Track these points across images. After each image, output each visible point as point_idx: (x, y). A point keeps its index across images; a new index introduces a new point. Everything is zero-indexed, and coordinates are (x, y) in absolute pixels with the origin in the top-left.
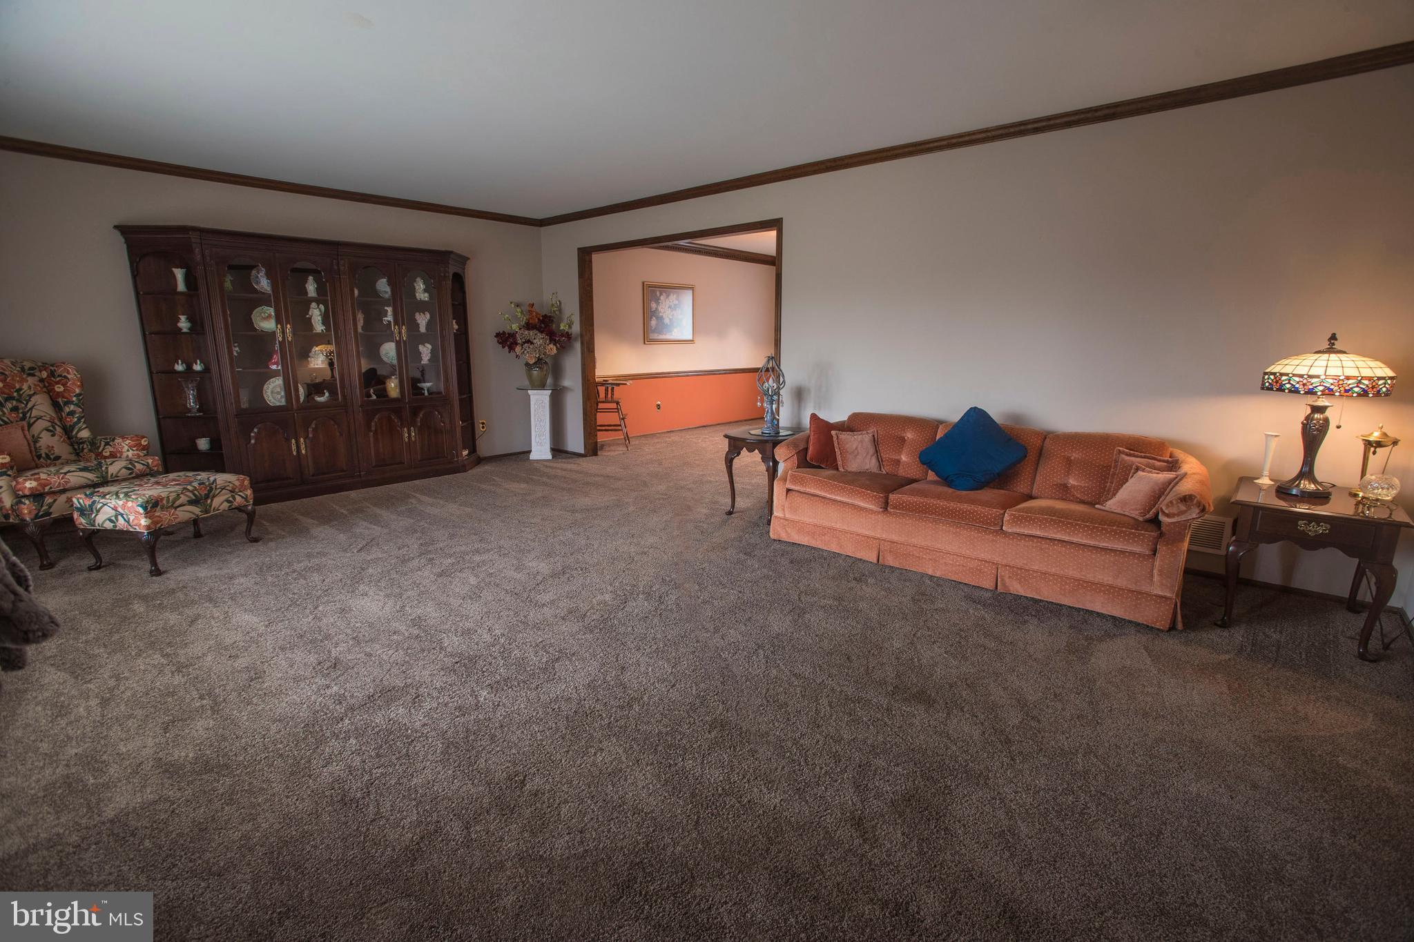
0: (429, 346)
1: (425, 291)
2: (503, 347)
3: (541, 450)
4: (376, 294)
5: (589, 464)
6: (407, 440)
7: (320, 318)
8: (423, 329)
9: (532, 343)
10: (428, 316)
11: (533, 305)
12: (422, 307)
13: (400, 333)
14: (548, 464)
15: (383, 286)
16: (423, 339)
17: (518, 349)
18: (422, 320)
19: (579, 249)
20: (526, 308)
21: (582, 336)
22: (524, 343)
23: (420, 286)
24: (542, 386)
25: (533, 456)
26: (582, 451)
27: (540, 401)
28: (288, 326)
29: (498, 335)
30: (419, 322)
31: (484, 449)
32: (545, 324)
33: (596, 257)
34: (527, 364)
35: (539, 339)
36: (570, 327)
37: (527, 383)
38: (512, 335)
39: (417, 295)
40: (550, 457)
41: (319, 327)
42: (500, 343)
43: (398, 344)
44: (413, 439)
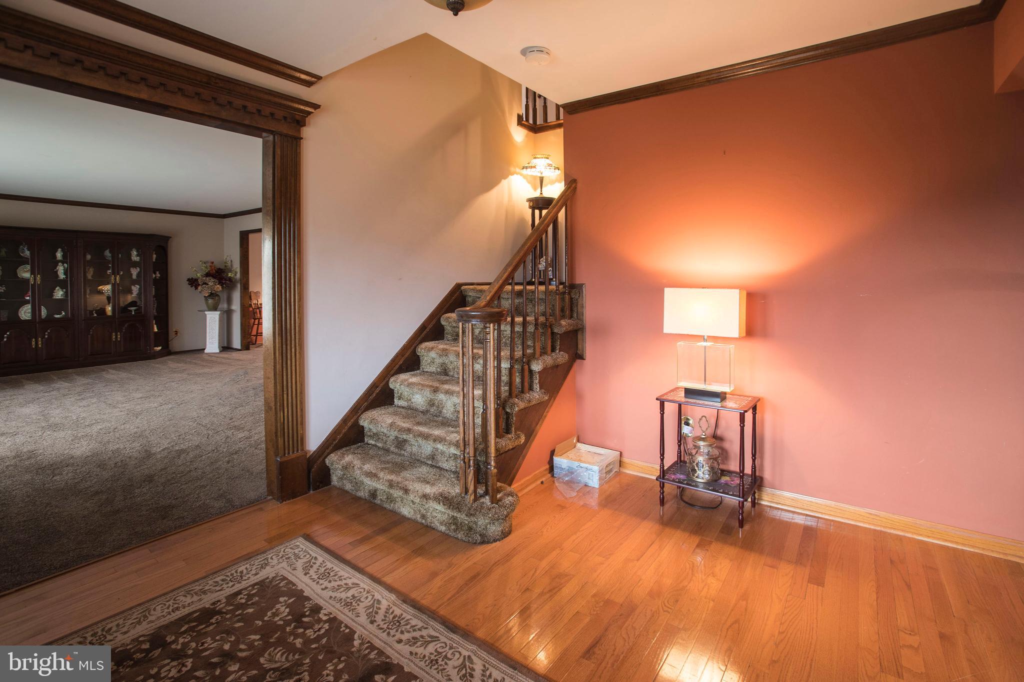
0: (138, 287)
1: (137, 255)
2: (192, 287)
3: (212, 346)
4: (104, 258)
5: (245, 355)
6: (114, 340)
7: (63, 271)
8: (134, 277)
9: (208, 284)
10: (139, 269)
11: (213, 262)
12: (135, 265)
13: (115, 279)
14: (217, 355)
15: (107, 253)
16: (134, 282)
17: (200, 288)
18: (134, 272)
19: (241, 232)
20: (209, 264)
21: (240, 280)
22: (203, 284)
23: (134, 253)
24: (214, 308)
25: (206, 351)
26: (239, 347)
27: (213, 319)
28: (39, 276)
29: (188, 280)
30: (132, 273)
31: (175, 345)
32: (219, 274)
33: (251, 236)
34: (205, 297)
35: (211, 282)
36: (236, 275)
37: (205, 307)
38: (196, 280)
39: (132, 258)
40: (218, 351)
41: (62, 276)
42: (190, 284)
43: (113, 286)
44: (119, 339)
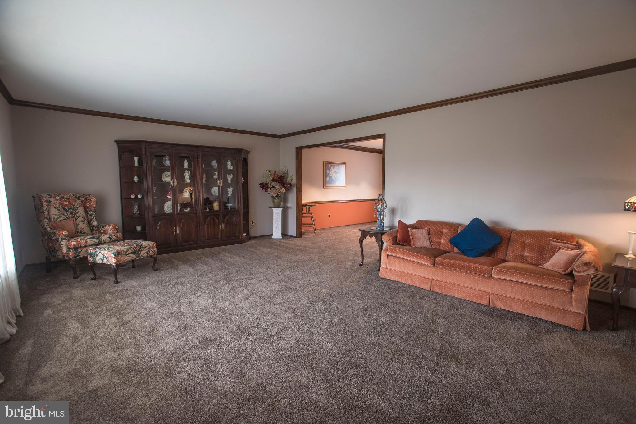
0: (232, 189)
1: (231, 165)
2: (263, 189)
3: (277, 234)
4: (211, 167)
5: (298, 241)
6: (220, 228)
7: (188, 177)
8: (229, 181)
9: (275, 188)
10: (232, 176)
11: (276, 171)
12: (230, 172)
13: (220, 183)
14: (280, 240)
15: (214, 163)
16: (229, 185)
17: (269, 190)
18: (230, 177)
19: (296, 147)
20: (273, 172)
21: (296, 185)
22: (272, 187)
23: (229, 163)
24: (278, 206)
25: (274, 237)
26: (295, 235)
27: (277, 213)
28: (176, 180)
29: (260, 184)
30: (228, 178)
31: (253, 233)
32: (281, 179)
33: (303, 151)
34: (272, 197)
35: (278, 186)
36: (291, 181)
37: (272, 205)
38: (267, 184)
39: (228, 167)
40: (281, 237)
41: (188, 180)
42: (261, 188)
43: (219, 187)
44: (223, 228)
